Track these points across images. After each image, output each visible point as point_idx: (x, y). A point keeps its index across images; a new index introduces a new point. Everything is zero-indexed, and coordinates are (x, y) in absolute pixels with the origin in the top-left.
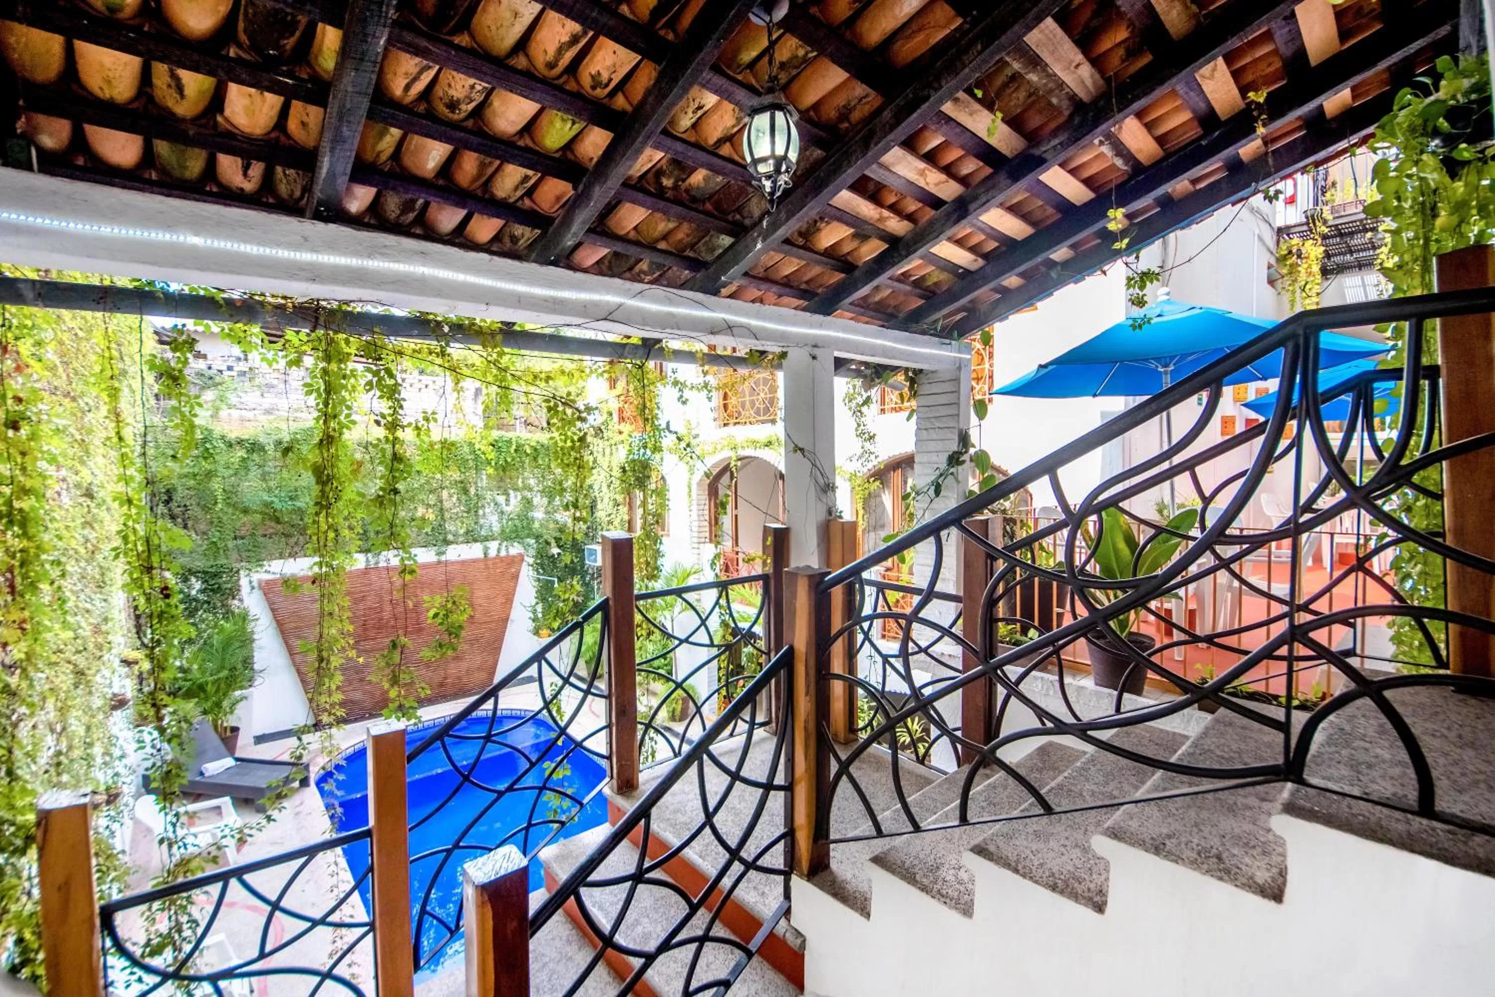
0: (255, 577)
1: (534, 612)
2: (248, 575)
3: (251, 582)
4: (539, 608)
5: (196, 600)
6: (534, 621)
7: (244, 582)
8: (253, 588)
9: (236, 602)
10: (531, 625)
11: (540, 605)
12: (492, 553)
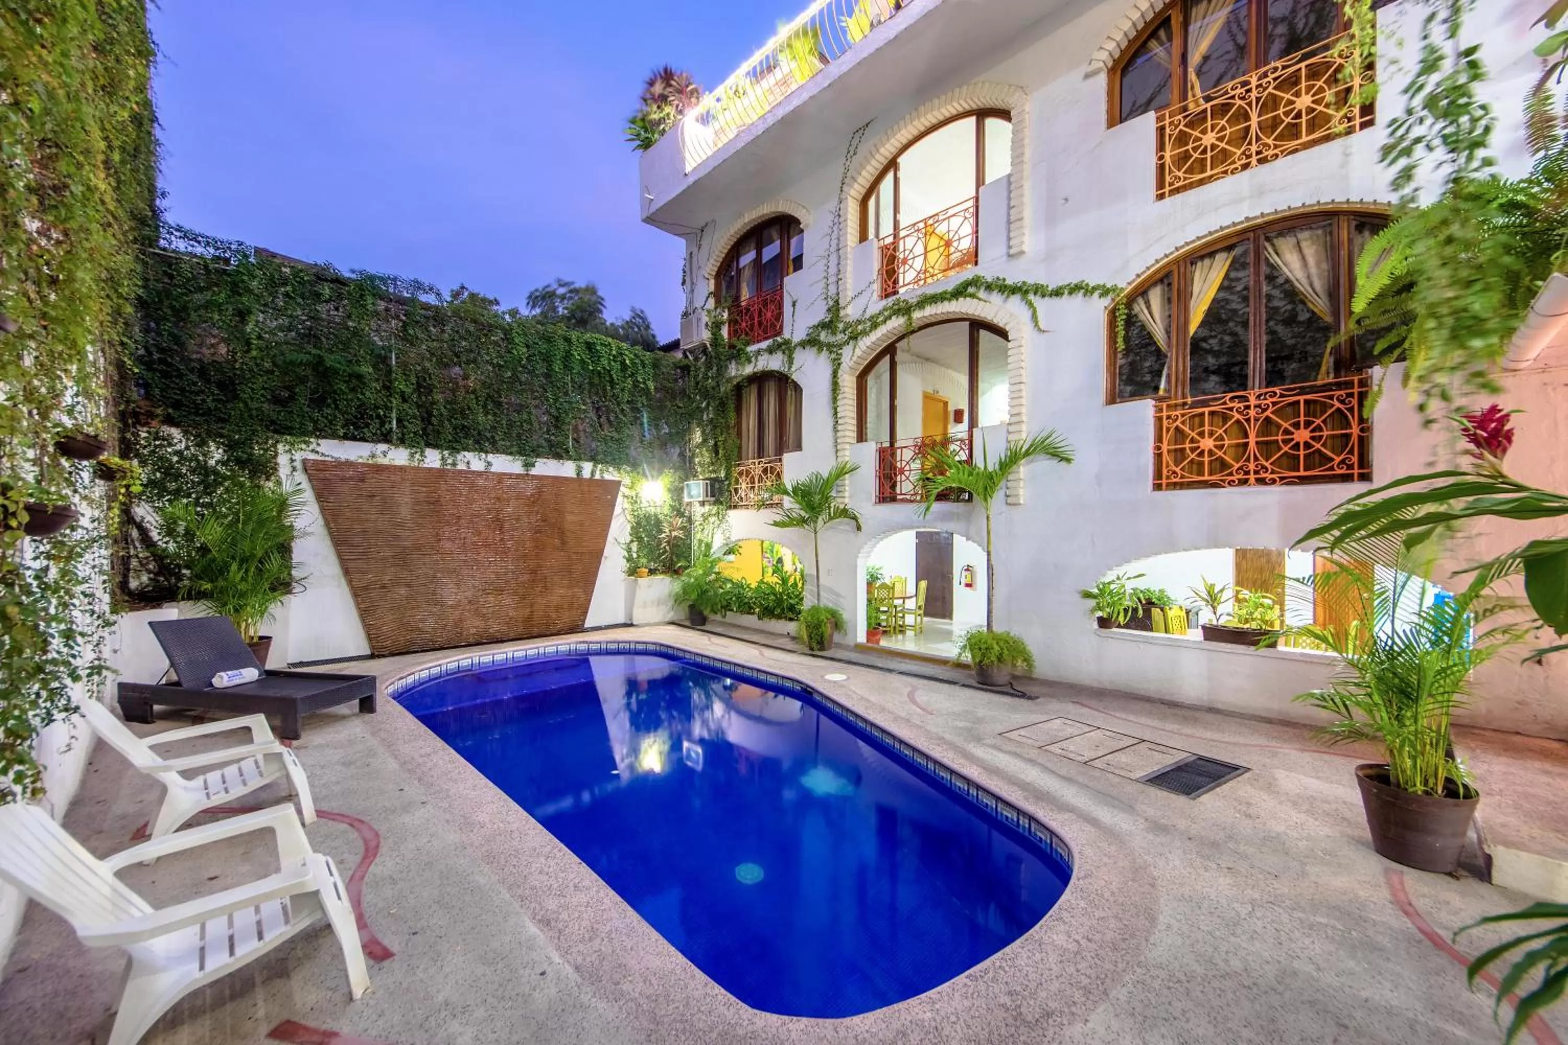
0: (298, 456)
1: (629, 550)
2: (290, 451)
3: (292, 461)
4: (634, 547)
5: (216, 473)
6: (628, 561)
7: (283, 460)
8: (294, 469)
9: (271, 484)
10: (624, 565)
11: (635, 544)
12: (586, 474)
